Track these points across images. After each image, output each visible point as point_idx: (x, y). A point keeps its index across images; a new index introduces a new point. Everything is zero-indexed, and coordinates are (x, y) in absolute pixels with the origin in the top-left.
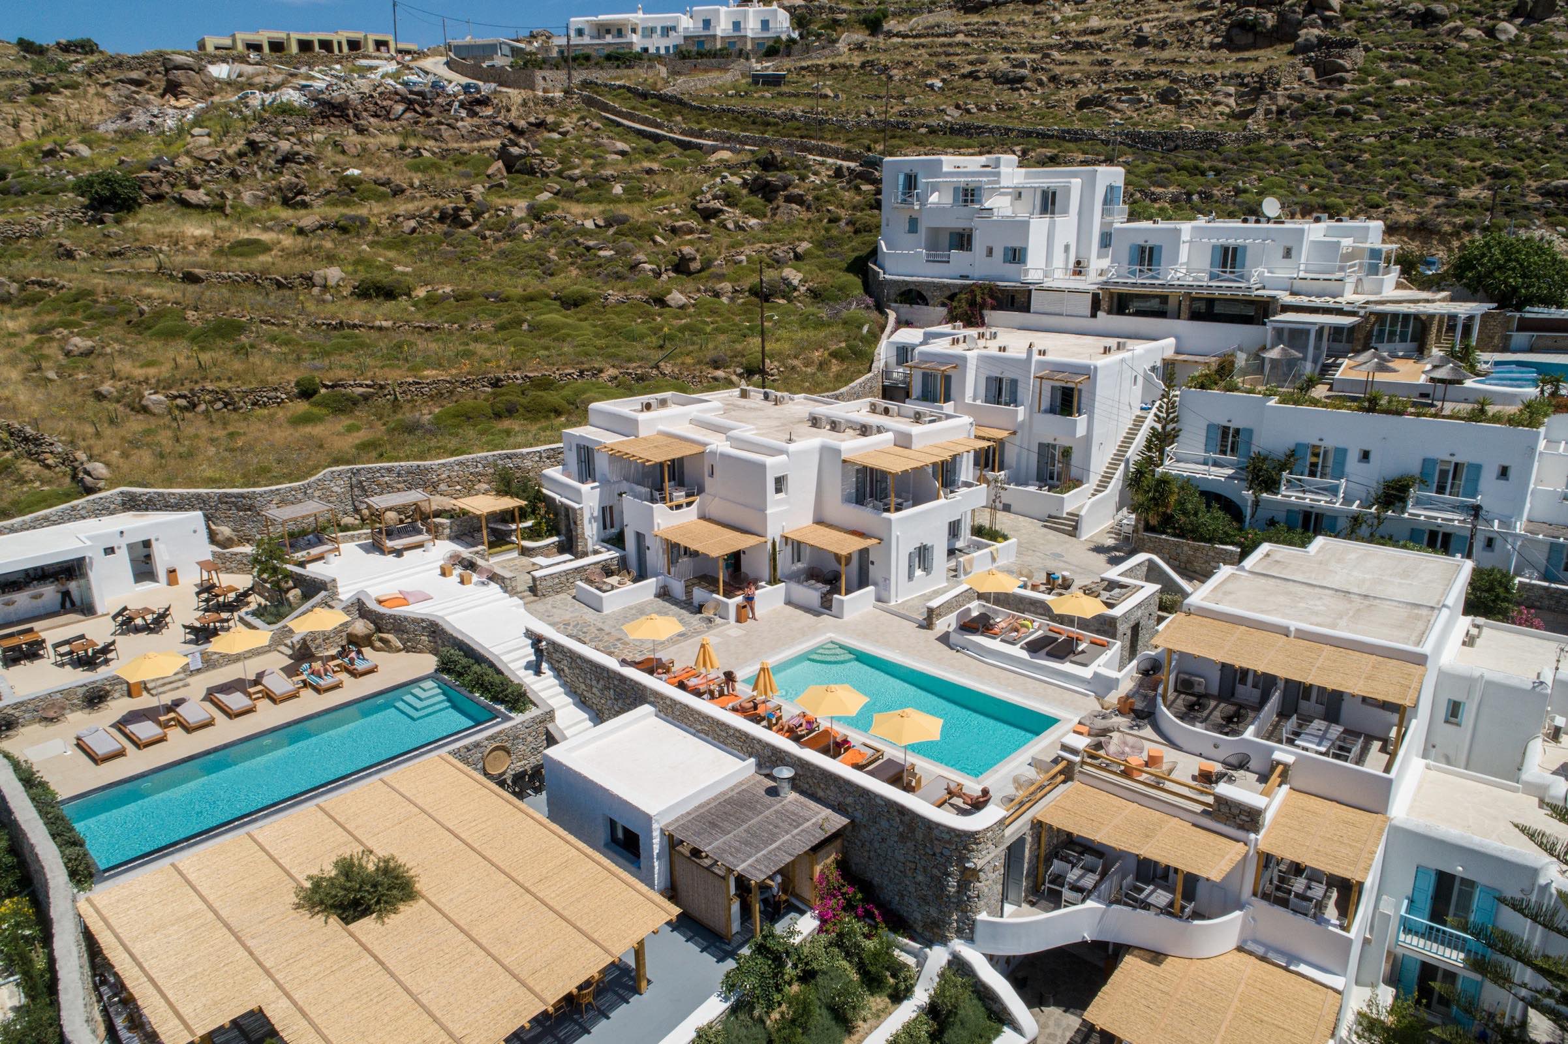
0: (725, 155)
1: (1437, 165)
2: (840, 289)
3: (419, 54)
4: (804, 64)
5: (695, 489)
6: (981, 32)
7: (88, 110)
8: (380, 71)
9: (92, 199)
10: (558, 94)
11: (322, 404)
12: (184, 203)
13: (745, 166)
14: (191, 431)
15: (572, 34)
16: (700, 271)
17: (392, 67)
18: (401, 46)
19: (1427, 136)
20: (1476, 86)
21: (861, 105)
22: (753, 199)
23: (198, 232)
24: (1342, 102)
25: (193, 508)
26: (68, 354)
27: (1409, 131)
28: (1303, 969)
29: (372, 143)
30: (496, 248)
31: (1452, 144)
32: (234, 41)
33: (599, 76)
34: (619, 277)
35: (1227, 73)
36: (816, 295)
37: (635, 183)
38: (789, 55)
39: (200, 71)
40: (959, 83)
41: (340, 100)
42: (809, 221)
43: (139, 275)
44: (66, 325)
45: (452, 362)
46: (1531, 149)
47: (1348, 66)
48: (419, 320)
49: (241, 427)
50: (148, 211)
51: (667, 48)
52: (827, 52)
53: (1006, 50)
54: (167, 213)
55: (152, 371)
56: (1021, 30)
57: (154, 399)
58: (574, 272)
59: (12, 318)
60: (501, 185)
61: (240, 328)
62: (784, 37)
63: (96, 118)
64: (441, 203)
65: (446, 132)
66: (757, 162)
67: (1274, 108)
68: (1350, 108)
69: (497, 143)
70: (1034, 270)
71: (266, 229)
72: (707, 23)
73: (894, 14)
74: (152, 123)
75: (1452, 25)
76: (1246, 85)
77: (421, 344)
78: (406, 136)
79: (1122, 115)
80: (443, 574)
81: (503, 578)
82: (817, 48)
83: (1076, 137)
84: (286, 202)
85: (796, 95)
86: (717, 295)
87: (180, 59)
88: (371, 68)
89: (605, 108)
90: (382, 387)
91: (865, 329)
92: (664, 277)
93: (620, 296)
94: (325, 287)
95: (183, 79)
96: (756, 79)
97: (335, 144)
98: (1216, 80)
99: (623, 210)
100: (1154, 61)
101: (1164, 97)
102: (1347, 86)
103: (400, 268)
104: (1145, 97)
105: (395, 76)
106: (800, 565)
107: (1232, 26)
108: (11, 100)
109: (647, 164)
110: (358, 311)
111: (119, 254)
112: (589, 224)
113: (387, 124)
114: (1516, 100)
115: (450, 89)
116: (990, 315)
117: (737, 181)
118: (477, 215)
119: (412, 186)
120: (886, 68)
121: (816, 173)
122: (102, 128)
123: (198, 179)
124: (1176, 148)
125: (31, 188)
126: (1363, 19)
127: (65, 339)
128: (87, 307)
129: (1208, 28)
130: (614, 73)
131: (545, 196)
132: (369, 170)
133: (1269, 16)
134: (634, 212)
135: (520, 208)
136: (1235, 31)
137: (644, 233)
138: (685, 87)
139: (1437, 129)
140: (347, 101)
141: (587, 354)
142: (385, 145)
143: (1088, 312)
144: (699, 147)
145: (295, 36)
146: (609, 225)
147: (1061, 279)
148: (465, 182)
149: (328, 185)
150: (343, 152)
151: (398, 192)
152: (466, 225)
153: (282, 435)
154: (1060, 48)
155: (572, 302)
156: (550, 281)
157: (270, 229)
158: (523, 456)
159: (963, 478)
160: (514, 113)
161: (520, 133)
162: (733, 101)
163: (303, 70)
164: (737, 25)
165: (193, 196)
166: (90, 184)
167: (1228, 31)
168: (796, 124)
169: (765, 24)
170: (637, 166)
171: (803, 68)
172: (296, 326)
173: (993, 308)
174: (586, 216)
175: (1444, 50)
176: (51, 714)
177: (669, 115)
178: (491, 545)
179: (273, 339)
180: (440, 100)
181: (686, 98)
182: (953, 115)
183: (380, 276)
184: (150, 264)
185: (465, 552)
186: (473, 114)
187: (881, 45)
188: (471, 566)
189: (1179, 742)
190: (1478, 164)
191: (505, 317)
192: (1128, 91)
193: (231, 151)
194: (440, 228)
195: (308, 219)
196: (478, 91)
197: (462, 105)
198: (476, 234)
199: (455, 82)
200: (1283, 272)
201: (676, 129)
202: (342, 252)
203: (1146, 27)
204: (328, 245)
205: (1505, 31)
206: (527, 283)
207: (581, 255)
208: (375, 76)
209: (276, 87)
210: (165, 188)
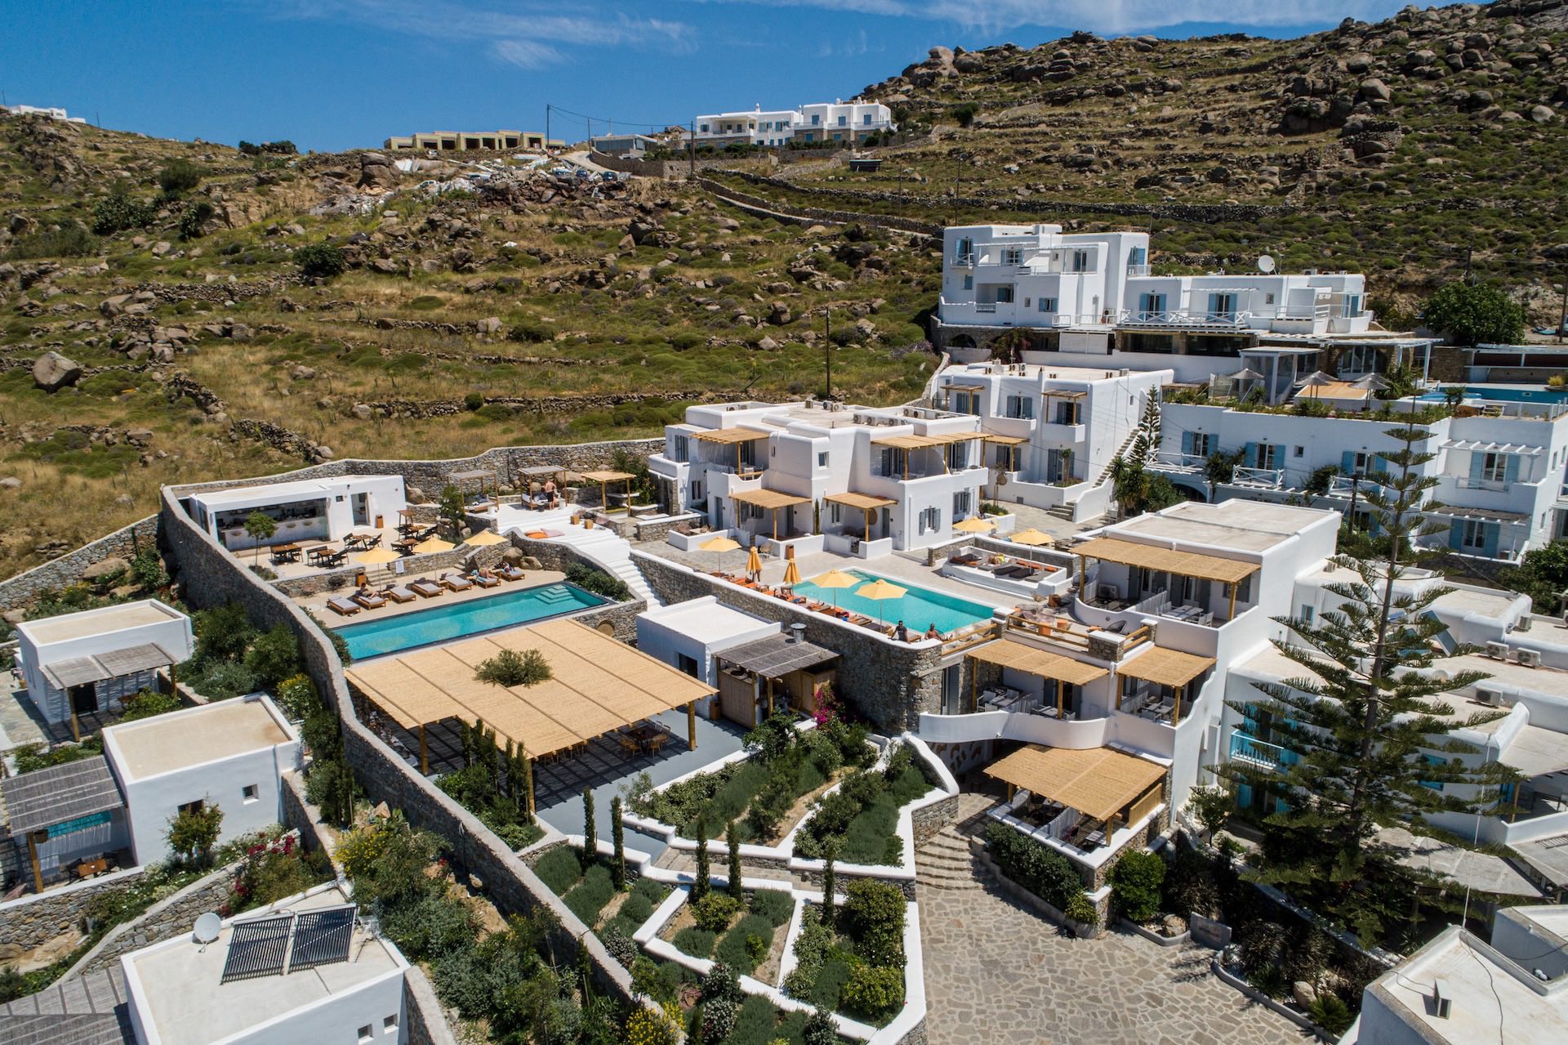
0: (819, 229)
1: (1454, 232)
2: (906, 336)
3: (567, 149)
4: (899, 153)
5: (761, 466)
6: (1062, 123)
7: (301, 198)
8: (534, 164)
9: (307, 266)
10: (682, 181)
11: (486, 414)
12: (376, 270)
13: (835, 238)
14: (389, 430)
15: (698, 130)
16: (791, 321)
17: (544, 160)
18: (552, 143)
19: (1450, 207)
20: (1504, 162)
21: (943, 187)
22: (840, 264)
23: (388, 291)
24: (1377, 178)
25: (395, 473)
26: (295, 378)
27: (1434, 203)
28: (1145, 755)
29: (526, 221)
30: (623, 304)
31: (1473, 214)
32: (414, 141)
33: (717, 165)
34: (722, 326)
35: (1272, 155)
36: (885, 341)
37: (740, 252)
38: (886, 145)
39: (390, 165)
40: (1033, 167)
41: (503, 186)
42: (886, 282)
43: (344, 323)
44: (292, 358)
45: (584, 385)
46: (1544, 218)
47: (1385, 146)
48: (560, 356)
49: (425, 428)
50: (348, 275)
51: (780, 141)
52: (920, 142)
53: (1081, 137)
54: (364, 277)
55: (359, 389)
56: (1099, 120)
57: (363, 408)
58: (686, 323)
59: (252, 353)
60: (630, 254)
61: (423, 361)
62: (883, 130)
63: (307, 204)
64: (580, 268)
65: (587, 212)
66: (846, 234)
67: (1314, 185)
68: (1383, 183)
69: (628, 220)
70: (1066, 316)
71: (440, 289)
72: (816, 119)
73: (986, 108)
74: (351, 208)
75: (1490, 108)
76: (1289, 165)
77: (560, 373)
78: (554, 215)
79: (1176, 192)
80: (572, 523)
81: (616, 524)
82: (912, 139)
83: (1128, 212)
84: (457, 269)
85: (888, 180)
86: (803, 341)
87: (374, 156)
88: (527, 161)
89: (722, 192)
90: (530, 403)
91: (922, 367)
92: (760, 326)
93: (722, 341)
94: (486, 332)
95: (376, 172)
96: (854, 166)
97: (497, 222)
98: (1262, 160)
99: (730, 273)
100: (1212, 145)
101: (1214, 176)
102: (1384, 165)
103: (545, 319)
104: (1196, 176)
105: (546, 167)
106: (838, 524)
107: (1287, 113)
108: (242, 190)
109: (752, 237)
110: (512, 350)
111: (328, 308)
112: (700, 285)
113: (539, 206)
114: (1541, 174)
115: (591, 177)
116: (1027, 354)
117: (827, 249)
118: (609, 278)
119: (557, 255)
120: (970, 155)
121: (894, 243)
122: (312, 212)
123: (389, 250)
124: (1219, 220)
125: (259, 258)
126: (1411, 105)
127: (293, 368)
128: (307, 346)
129: (1267, 115)
130: (731, 162)
131: (666, 263)
132: (524, 243)
133: (1323, 103)
134: (738, 275)
135: (644, 272)
136: (1290, 118)
137: (746, 292)
138: (791, 173)
139: (1459, 201)
140: (508, 188)
141: (690, 381)
142: (537, 223)
143: (1105, 350)
144: (798, 223)
145: (464, 136)
146: (717, 285)
147: (1088, 323)
148: (601, 252)
149: (490, 255)
150: (503, 228)
151: (546, 260)
152: (600, 286)
153: (455, 434)
154: (1131, 135)
155: (682, 345)
156: (665, 329)
157: (444, 289)
158: (635, 445)
159: (970, 463)
160: (644, 196)
161: (647, 212)
162: (832, 185)
163: (471, 163)
164: (842, 120)
165: (383, 264)
166: (306, 253)
167: (1284, 118)
168: (884, 203)
169: (868, 119)
170: (744, 238)
171: (897, 156)
172: (464, 360)
173: (1029, 349)
174: (698, 278)
175: (1479, 132)
176: (308, 590)
177: (775, 197)
178: (608, 508)
179: (447, 369)
180: (583, 186)
181: (791, 183)
182: (1024, 194)
183: (531, 324)
184: (352, 314)
185: (589, 510)
186: (610, 197)
187: (970, 135)
188: (593, 517)
189: (1084, 619)
190: (1491, 231)
191: (628, 355)
192: (1181, 172)
193: (414, 228)
194: (579, 289)
195: (474, 281)
196: (615, 178)
197: (601, 190)
198: (608, 293)
199: (596, 171)
200: (1266, 314)
201: (781, 207)
202: (500, 306)
203: (1211, 116)
204: (489, 301)
205: (1541, 114)
206: (649, 329)
207: (692, 309)
208: (529, 168)
209: (450, 178)
210: (363, 258)
